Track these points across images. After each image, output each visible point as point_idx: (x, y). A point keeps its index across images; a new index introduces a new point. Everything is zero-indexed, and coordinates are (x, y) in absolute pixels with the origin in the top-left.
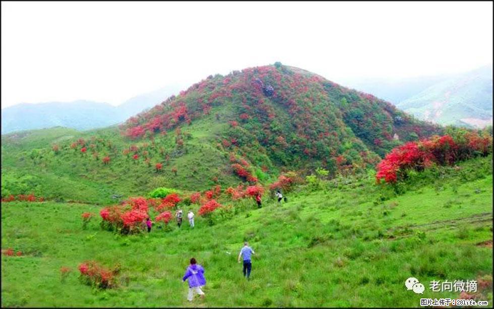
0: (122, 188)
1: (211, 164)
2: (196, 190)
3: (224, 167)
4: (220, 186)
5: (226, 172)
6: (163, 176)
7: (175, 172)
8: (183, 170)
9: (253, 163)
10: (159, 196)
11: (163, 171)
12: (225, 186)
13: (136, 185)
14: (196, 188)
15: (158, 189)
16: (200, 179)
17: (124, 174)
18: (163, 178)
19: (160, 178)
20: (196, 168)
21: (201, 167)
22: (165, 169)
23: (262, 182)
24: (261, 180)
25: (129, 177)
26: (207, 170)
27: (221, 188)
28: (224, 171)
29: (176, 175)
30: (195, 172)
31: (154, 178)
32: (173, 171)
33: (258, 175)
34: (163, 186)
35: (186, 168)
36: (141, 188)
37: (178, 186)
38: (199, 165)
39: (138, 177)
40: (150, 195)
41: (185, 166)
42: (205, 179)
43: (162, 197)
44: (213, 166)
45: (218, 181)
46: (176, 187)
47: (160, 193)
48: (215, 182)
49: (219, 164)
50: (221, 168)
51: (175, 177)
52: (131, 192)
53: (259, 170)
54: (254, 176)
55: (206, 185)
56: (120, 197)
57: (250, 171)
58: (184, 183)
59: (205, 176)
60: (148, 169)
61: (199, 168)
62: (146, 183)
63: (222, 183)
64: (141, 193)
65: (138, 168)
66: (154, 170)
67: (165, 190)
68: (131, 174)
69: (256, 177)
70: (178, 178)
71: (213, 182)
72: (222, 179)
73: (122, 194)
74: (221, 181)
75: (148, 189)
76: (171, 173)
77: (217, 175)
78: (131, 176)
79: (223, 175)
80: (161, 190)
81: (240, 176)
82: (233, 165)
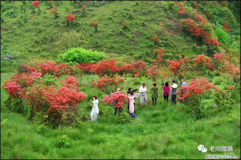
0: (17, 46)
1: (149, 18)
2: (128, 53)
3: (169, 23)
4: (163, 49)
5: (172, 29)
6: (78, 31)
7: (96, 26)
8: (108, 24)
9: (209, 18)
10: (74, 60)
11: (77, 25)
12: (171, 50)
13: (37, 42)
14: (127, 50)
15: (72, 50)
16: (133, 37)
17: (20, 27)
18: (79, 35)
19: (74, 34)
20: (127, 22)
21: (134, 21)
22: (80, 22)
23: (225, 46)
24: (223, 43)
25: (27, 31)
26: (143, 25)
27: (165, 52)
28: (169, 28)
29: (96, 31)
30: (125, 28)
31: (65, 34)
32: (91, 25)
33: (219, 36)
34: (80, 45)
35: (111, 21)
36: (44, 46)
37: (100, 47)
38: (131, 18)
39: (40, 31)
40: (61, 57)
41: (111, 19)
42: (140, 39)
43: (79, 60)
44: (153, 20)
45: (160, 42)
46: (97, 47)
47: (76, 55)
48: (156, 43)
49: (162, 18)
50: (164, 24)
51: (95, 33)
52: (30, 51)
53: (220, 29)
54: (214, 37)
55: (142, 47)
56: (15, 58)
57: (207, 30)
58: (109, 42)
59: (140, 34)
60: (55, 21)
61: (130, 22)
62: (52, 40)
63: (166, 45)
64: (45, 53)
65: (40, 19)
66: (63, 23)
67: (83, 51)
68: (29, 26)
69: (217, 38)
70: (100, 35)
71: (152, 43)
72: (166, 40)
73: (18, 54)
74: (165, 42)
75: (57, 49)
76: (89, 28)
77: (159, 34)
78: (30, 30)
79: (168, 34)
80: (77, 52)
81: (193, 37)
82: (182, 20)
